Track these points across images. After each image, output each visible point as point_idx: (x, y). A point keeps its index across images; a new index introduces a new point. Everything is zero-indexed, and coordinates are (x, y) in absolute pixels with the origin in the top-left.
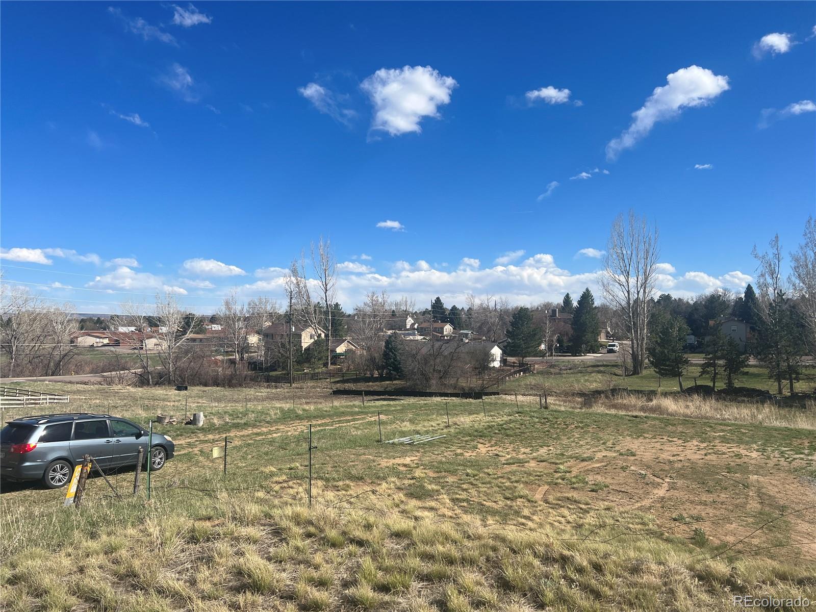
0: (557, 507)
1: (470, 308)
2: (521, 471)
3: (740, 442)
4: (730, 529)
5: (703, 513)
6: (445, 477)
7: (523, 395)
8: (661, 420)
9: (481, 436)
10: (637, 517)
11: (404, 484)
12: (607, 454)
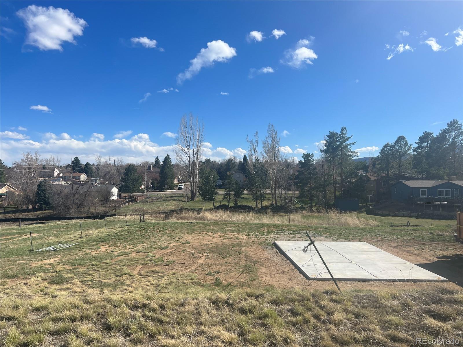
0: (146, 277)
1: (98, 164)
2: (127, 259)
3: (239, 231)
4: (232, 275)
5: (220, 269)
6: (78, 268)
7: (130, 215)
8: (203, 224)
9: (103, 241)
10: (189, 276)
11: (48, 276)
12: (176, 244)
